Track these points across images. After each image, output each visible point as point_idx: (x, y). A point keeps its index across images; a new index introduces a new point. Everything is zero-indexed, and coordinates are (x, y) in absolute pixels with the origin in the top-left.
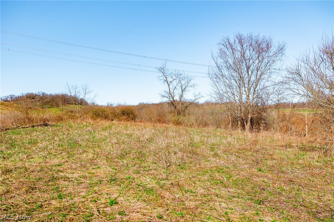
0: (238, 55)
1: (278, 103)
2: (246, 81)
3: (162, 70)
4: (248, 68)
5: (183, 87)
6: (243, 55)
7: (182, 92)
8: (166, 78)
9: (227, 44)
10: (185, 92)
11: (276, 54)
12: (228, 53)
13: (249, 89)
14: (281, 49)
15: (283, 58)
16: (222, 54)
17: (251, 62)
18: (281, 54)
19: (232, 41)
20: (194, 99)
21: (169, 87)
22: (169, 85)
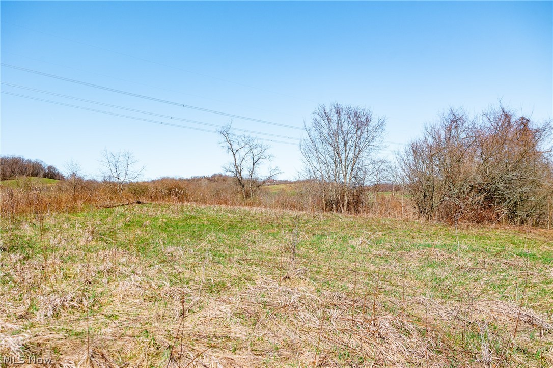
0: (334, 127)
1: (376, 183)
2: (343, 158)
3: (225, 133)
4: (346, 143)
5: (255, 159)
6: (340, 127)
7: (254, 165)
8: (231, 144)
9: (323, 114)
10: (257, 166)
11: (376, 129)
12: (323, 124)
13: (346, 168)
14: (381, 124)
15: (384, 134)
16: (317, 124)
17: (350, 135)
18: (381, 129)
19: (328, 110)
20: (269, 175)
21: (234, 157)
22: (234, 155)
